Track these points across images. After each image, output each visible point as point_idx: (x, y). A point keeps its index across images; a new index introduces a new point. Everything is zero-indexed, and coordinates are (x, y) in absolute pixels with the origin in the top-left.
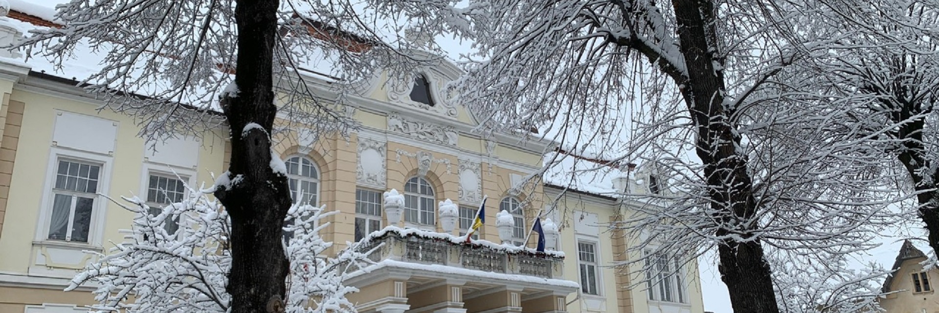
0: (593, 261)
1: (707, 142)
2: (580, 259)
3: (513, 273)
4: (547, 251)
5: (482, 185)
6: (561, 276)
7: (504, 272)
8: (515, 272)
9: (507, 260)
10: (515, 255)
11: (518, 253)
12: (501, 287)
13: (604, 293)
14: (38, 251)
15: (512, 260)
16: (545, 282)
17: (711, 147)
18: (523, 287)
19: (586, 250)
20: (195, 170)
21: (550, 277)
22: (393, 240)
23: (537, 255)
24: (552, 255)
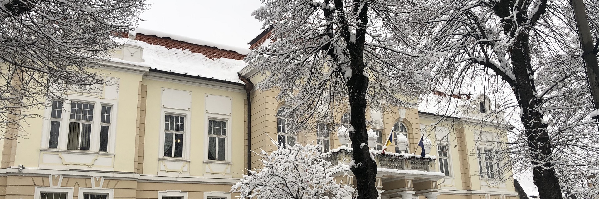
0: (447, 156)
1: (528, 120)
2: (439, 156)
3: (408, 169)
4: (427, 156)
5: (383, 116)
6: (434, 170)
7: (403, 169)
8: (409, 168)
9: (404, 162)
10: (408, 159)
11: (410, 158)
12: (401, 177)
13: (453, 175)
14: (161, 163)
15: (407, 162)
16: (426, 174)
17: (530, 123)
18: (414, 177)
19: (443, 150)
20: (230, 116)
21: (428, 170)
22: (344, 154)
23: (421, 158)
24: (429, 158)
